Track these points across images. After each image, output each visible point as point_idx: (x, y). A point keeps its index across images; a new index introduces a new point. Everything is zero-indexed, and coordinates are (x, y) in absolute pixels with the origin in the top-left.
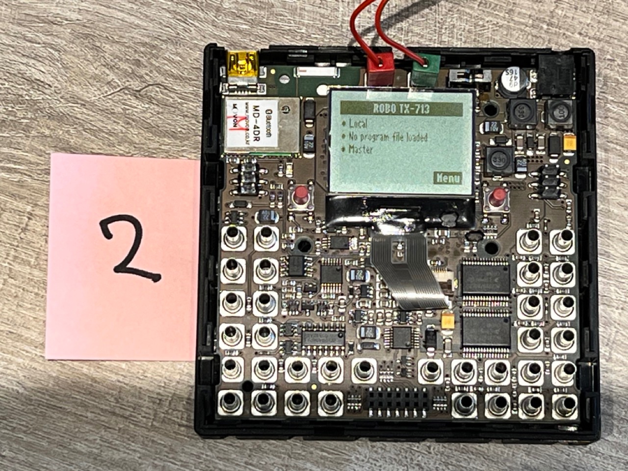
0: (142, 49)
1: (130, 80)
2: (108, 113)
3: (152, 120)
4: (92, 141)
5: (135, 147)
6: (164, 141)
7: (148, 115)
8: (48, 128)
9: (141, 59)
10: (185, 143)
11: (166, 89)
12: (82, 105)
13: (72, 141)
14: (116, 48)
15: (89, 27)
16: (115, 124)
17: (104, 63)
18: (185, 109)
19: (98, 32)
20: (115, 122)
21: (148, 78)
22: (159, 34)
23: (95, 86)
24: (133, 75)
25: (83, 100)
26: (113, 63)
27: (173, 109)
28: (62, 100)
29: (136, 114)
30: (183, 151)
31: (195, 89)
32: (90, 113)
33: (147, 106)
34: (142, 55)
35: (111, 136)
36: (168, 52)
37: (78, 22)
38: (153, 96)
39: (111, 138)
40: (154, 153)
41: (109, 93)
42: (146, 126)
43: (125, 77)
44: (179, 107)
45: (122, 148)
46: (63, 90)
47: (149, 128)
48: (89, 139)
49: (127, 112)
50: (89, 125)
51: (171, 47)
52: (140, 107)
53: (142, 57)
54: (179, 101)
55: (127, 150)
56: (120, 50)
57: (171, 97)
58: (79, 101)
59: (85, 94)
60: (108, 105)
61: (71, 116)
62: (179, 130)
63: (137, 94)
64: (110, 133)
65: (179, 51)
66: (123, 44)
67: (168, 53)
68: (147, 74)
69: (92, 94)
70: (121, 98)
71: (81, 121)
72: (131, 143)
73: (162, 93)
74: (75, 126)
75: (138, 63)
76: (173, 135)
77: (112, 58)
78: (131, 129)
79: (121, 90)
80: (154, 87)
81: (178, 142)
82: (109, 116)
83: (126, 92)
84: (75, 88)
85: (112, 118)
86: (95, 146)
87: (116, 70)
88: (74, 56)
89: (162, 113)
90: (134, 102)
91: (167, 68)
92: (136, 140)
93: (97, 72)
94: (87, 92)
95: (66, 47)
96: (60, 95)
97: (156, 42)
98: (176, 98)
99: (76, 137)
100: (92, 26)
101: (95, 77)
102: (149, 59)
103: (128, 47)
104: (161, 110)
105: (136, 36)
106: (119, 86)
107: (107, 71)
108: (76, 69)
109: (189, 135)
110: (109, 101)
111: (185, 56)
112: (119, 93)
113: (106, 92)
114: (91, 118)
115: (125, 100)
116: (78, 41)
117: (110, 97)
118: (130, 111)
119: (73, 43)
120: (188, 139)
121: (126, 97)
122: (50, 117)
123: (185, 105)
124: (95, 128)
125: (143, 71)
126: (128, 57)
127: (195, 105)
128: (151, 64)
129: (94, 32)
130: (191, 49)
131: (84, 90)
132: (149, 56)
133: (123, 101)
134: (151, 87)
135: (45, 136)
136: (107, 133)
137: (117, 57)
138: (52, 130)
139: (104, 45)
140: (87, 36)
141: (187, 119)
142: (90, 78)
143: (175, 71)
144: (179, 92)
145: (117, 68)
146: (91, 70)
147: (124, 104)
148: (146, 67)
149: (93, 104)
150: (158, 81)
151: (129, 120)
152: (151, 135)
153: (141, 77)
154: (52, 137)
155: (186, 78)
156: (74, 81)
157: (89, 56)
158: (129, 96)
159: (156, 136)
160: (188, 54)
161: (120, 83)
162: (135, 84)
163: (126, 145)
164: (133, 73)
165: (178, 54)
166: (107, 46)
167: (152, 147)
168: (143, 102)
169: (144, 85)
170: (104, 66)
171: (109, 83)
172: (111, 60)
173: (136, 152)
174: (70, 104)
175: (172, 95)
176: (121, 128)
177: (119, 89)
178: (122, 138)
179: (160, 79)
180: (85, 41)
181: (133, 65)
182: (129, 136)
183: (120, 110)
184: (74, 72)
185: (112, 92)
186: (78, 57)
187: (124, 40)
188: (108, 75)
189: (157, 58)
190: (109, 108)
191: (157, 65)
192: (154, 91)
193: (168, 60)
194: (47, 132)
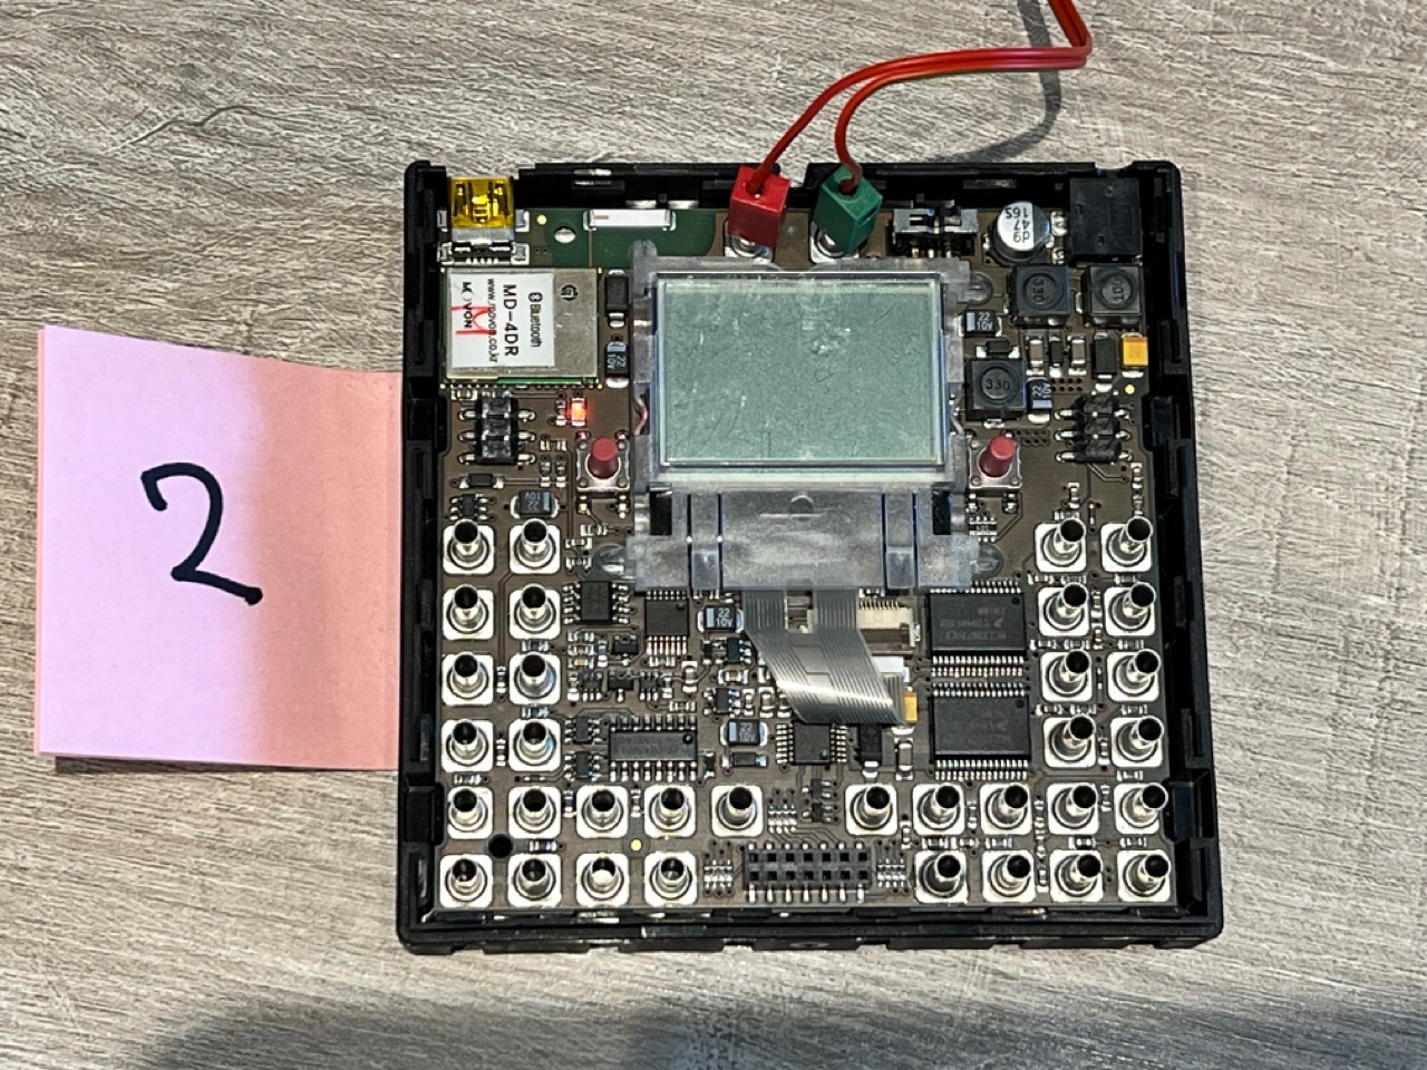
0: (196, 44)
1: (179, 104)
2: (144, 172)
3: (236, 177)
4: (121, 232)
5: (208, 232)
6: (266, 213)
7: (225, 168)
8: (30, 217)
9: (196, 63)
10: (307, 211)
11: (253, 113)
12: (91, 164)
13: (80, 236)
14: (142, 49)
15: (84, 15)
16: (162, 193)
17: (124, 80)
18: (297, 147)
19: (103, 22)
20: (161, 189)
21: (214, 97)
22: (225, 11)
23: (112, 125)
24: (185, 94)
25: (91, 156)
26: (142, 78)
27: (274, 151)
28: (50, 160)
29: (200, 168)
30: (304, 227)
31: (311, 106)
32: (110, 177)
33: (220, 150)
34: (197, 55)
35: (157, 216)
36: (248, 41)
37: (61, 7)
38: (230, 129)
39: (158, 221)
40: (249, 239)
41: (142, 135)
42: (224, 189)
43: (170, 101)
44: (285, 144)
45: (182, 237)
46: (48, 142)
47: (232, 192)
48: (113, 228)
49: (183, 166)
50: (110, 201)
51: (253, 33)
52: (206, 154)
53: (199, 59)
54: (284, 133)
55: (193, 240)
56: (152, 51)
57: (265, 128)
58: (85, 159)
59: (95, 142)
60: (142, 157)
61: (72, 189)
62: (291, 188)
63: (197, 130)
64: (155, 212)
65: (272, 38)
66: (157, 39)
67: (249, 45)
68: (211, 90)
69: (105, 141)
70: (167, 141)
71: (93, 196)
72: (200, 225)
73: (247, 122)
74: (82, 207)
75: (191, 71)
76: (282, 200)
77: (137, 67)
78: (195, 199)
79: (164, 126)
80: (230, 112)
81: (291, 211)
82: (148, 179)
83: (176, 129)
84: (73, 135)
85: (155, 183)
86: (127, 241)
87: (150, 91)
88: (61, 72)
89: (253, 160)
90: (194, 145)
91: (248, 72)
92: (207, 217)
93: (112, 98)
94: (98, 138)
95: (44, 59)
96: (44, 152)
97: (221, 28)
98: (277, 129)
99: (88, 227)
100: (90, 11)
101: (109, 108)
102: (212, 61)
103: (168, 44)
104: (249, 155)
105: (181, 20)
106: (159, 119)
107: (133, 95)
108: (69, 98)
109: (312, 197)
110: (143, 150)
111: (283, 45)
112: (161, 133)
113: (136, 134)
114: (112, 188)
115: (175, 144)
116: (66, 45)
117: (144, 142)
118: (189, 165)
119: (56, 48)
120: (310, 203)
121: (176, 139)
122: (32, 195)
123: (296, 140)
124: (122, 206)
125: (204, 86)
126: (171, 63)
127: (316, 136)
128: (217, 69)
129: (97, 24)
130: (292, 32)
131: (92, 136)
132: (211, 56)
133: (171, 148)
134: (223, 114)
135: (25, 233)
136: (148, 213)
137: (149, 64)
138: (36, 219)
139: (119, 45)
140: (82, 33)
141: (303, 165)
142: (101, 111)
143: (268, 78)
144: (280, 115)
145: (151, 86)
146: (101, 96)
147: (173, 152)
148: (208, 76)
149: (113, 160)
150: (237, 101)
151: (188, 181)
152: (237, 205)
153: (202, 97)
154: (38, 234)
155: (292, 88)
156: (68, 121)
157: (93, 71)
158: (183, 137)
159: (246, 205)
160: (289, 42)
161: (160, 114)
162: (193, 112)
163: (190, 229)
164: (184, 90)
165: (268, 45)
166: (126, 46)
167: (241, 227)
168: (212, 145)
169: (208, 111)
170: (125, 84)
171: (137, 116)
172: (137, 72)
173: (212, 241)
174: (67, 166)
175: (269, 123)
176: (175, 199)
177: (159, 125)
178: (179, 219)
179: (240, 96)
180: (79, 43)
181: (182, 75)
182: (192, 212)
183: (167, 164)
184: (67, 104)
185: (147, 132)
186: (71, 74)
187: (159, 31)
188: (134, 102)
189: (229, 58)
190: (146, 163)
191: (230, 69)
192: (229, 121)
193: (251, 58)
194: (27, 225)
